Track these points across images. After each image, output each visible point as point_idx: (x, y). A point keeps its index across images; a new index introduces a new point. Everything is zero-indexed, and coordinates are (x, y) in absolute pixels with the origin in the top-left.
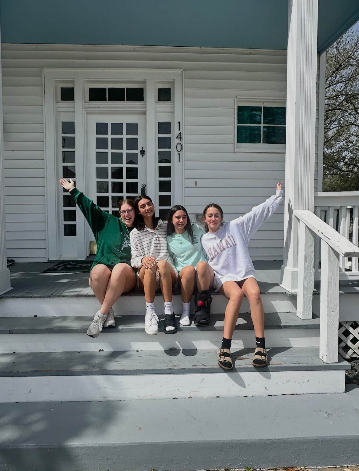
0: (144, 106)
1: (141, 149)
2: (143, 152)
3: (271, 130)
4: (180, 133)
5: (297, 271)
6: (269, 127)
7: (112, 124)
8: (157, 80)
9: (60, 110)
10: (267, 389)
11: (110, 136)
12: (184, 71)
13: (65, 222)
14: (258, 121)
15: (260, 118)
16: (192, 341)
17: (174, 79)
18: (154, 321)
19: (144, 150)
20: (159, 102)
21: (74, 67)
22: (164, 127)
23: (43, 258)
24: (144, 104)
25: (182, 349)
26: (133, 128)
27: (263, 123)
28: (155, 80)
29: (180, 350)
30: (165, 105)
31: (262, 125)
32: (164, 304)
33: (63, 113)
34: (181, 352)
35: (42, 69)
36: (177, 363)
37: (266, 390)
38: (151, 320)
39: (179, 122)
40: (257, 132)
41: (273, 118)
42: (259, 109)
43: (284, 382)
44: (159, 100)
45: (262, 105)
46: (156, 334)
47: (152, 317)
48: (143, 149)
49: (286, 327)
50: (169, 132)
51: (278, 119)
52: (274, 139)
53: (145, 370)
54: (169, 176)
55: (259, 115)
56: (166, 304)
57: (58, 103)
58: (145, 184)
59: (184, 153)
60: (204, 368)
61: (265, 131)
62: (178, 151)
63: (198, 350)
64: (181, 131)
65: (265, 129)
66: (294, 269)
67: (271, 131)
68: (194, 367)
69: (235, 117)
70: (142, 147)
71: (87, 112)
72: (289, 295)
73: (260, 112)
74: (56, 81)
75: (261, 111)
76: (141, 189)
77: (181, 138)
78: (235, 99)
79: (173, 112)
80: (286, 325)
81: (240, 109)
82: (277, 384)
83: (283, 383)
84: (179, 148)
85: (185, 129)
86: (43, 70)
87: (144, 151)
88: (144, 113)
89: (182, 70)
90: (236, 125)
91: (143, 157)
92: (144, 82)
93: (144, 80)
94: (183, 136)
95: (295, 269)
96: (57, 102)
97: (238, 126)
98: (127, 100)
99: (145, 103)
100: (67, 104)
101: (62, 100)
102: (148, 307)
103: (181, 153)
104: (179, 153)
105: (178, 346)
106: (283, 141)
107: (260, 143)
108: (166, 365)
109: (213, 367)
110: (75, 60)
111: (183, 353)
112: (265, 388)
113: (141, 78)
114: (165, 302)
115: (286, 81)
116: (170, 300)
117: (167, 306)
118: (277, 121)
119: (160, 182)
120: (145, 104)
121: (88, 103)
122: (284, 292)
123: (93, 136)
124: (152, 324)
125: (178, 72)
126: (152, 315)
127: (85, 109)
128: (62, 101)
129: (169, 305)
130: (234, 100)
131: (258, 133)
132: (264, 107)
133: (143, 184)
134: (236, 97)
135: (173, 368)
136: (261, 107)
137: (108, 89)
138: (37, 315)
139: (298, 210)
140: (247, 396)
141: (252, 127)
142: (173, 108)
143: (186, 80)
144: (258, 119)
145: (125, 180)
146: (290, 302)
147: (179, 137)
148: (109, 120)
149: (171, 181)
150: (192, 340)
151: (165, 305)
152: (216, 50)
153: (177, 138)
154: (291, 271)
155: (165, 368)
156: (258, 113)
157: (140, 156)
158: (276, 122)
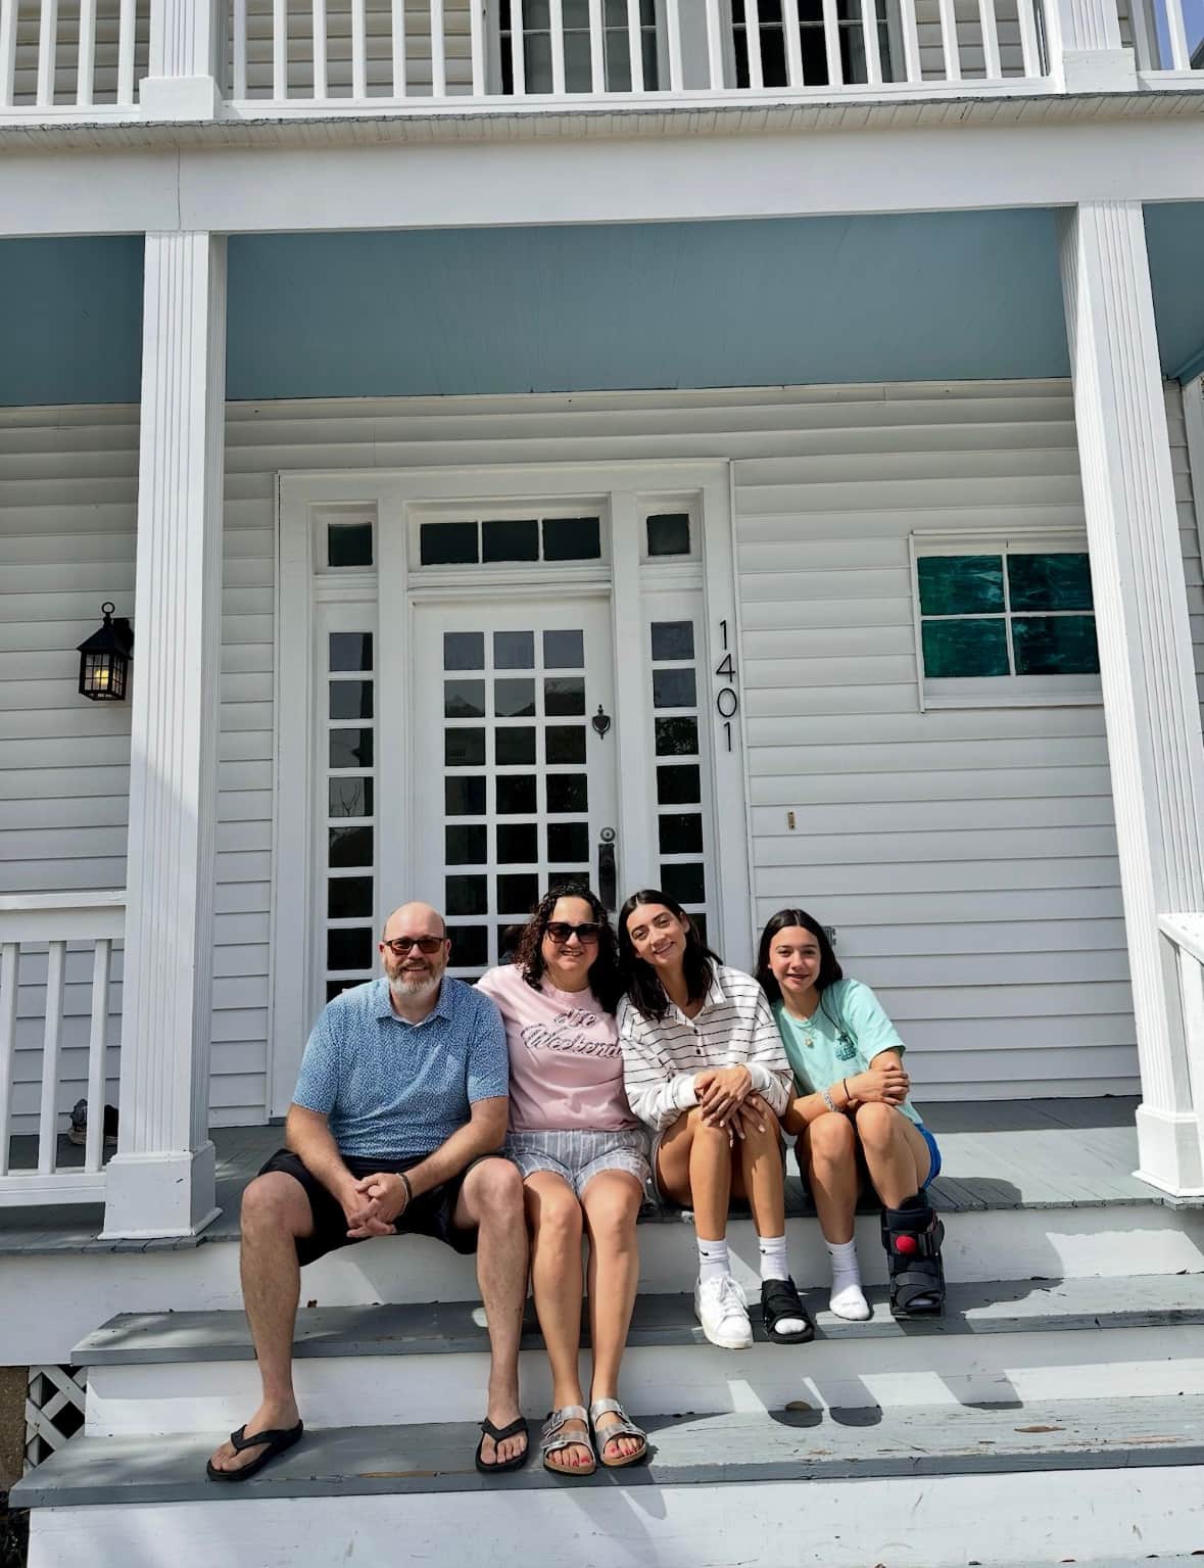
0: (604, 575)
1: (597, 714)
2: (602, 723)
3: (1043, 630)
4: (729, 656)
5: (1192, 1121)
6: (1034, 618)
7: (496, 634)
8: (644, 493)
9: (326, 596)
10: (1139, 1534)
11: (489, 675)
12: (732, 463)
13: (331, 972)
14: (994, 604)
15: (999, 592)
16: (861, 1377)
17: (702, 489)
18: (733, 1302)
19: (605, 713)
20: (652, 558)
21: (376, 464)
22: (672, 638)
23: (255, 1111)
24: (603, 568)
25: (826, 1407)
26: (566, 646)
27: (1011, 606)
28: (639, 493)
29: (823, 1410)
30: (673, 569)
31: (1008, 615)
32: (759, 1244)
33: (334, 605)
34: (826, 1414)
35: (273, 475)
36: (822, 1445)
37: (1136, 1535)
38: (722, 1301)
39: (724, 623)
40: (993, 638)
41: (1044, 589)
42: (993, 563)
43: (1196, 1507)
44: (652, 552)
45: (1003, 552)
46: (746, 1347)
47: (727, 1290)
48: (601, 711)
49: (1178, 1318)
50: (689, 654)
51: (1061, 593)
52: (1054, 659)
53: (725, 1468)
54: (695, 798)
55: (993, 583)
56: (767, 1243)
57: (318, 576)
58: (612, 830)
59: (743, 719)
60: (919, 1459)
61: (1021, 634)
62: (722, 713)
63: (883, 1410)
64: (731, 650)
65: (1022, 629)
66: (1180, 1115)
67: (1043, 633)
68: (888, 1456)
69: (911, 597)
70: (600, 706)
71: (415, 600)
72: (1174, 1208)
73: (997, 574)
74: (314, 507)
75: (1001, 570)
76: (600, 846)
77: (731, 673)
78: (908, 539)
79: (701, 589)
80: (1179, 1311)
81: (925, 565)
82: (1171, 1513)
83: (1192, 1510)
84: (727, 704)
85: (745, 644)
86: (276, 477)
87: (607, 719)
88: (606, 597)
89: (728, 460)
90: (918, 618)
91: (602, 738)
92: (605, 501)
93: (604, 495)
94: (743, 667)
95: (1187, 1117)
96: (317, 574)
97: (923, 622)
98: (547, 558)
99: (609, 564)
100: (351, 577)
101: (330, 565)
102: (706, 1254)
103: (733, 721)
104: (728, 724)
105: (811, 1394)
106: (1090, 665)
107: (1007, 673)
108: (792, 1452)
109: (948, 1454)
110: (377, 444)
111: (833, 1417)
112: (1132, 1529)
113: (595, 490)
114: (760, 1235)
115: (1079, 472)
116: (779, 1232)
117: (768, 1250)
118: (1060, 599)
119: (663, 819)
120: (607, 568)
121: (418, 574)
122: (1158, 1199)
123: (435, 677)
124: (729, 1313)
125: (717, 464)
126: (725, 1282)
127: (410, 593)
128: (332, 568)
129: (777, 1248)
130: (903, 543)
131: (995, 642)
132: (1009, 556)
133: (608, 828)
134: (912, 533)
135: (815, 1457)
136: (1000, 557)
137: (484, 524)
138: (315, 1302)
139: (1169, 915)
140: (1073, 1561)
141: (974, 623)
142: (701, 576)
143: (739, 488)
144: (994, 596)
145: (542, 818)
146: (1182, 1233)
147: (727, 670)
148: (488, 621)
149: (700, 814)
150: (861, 1374)
151: (762, 1248)
152: (836, 392)
153: (718, 672)
154: (1174, 1121)
155: (790, 1459)
156: (990, 576)
157: (591, 735)
158: (1056, 602)
